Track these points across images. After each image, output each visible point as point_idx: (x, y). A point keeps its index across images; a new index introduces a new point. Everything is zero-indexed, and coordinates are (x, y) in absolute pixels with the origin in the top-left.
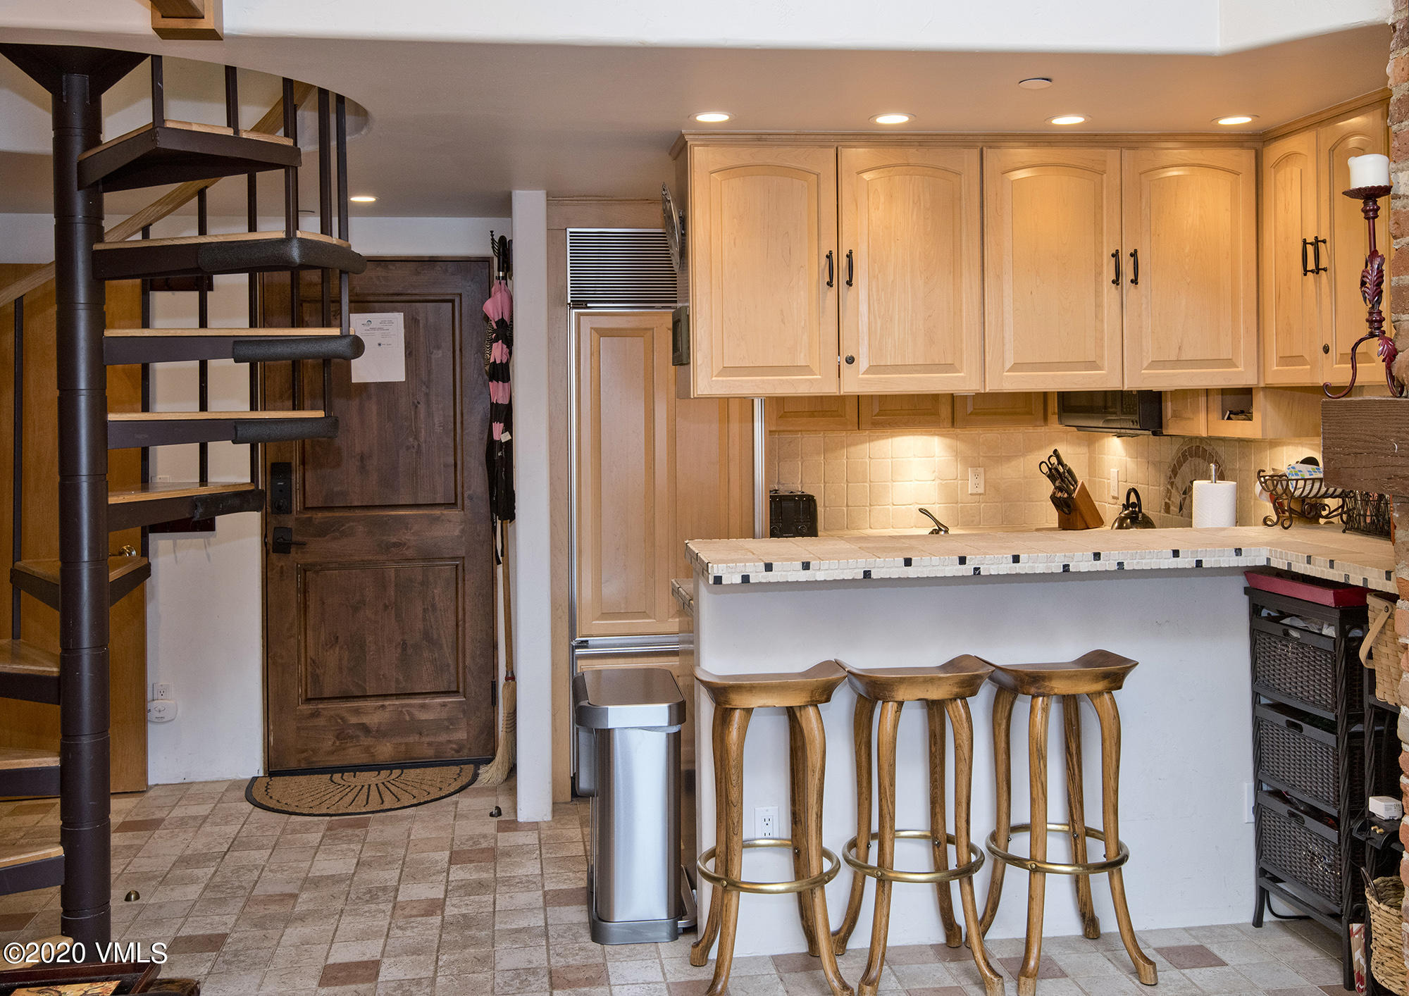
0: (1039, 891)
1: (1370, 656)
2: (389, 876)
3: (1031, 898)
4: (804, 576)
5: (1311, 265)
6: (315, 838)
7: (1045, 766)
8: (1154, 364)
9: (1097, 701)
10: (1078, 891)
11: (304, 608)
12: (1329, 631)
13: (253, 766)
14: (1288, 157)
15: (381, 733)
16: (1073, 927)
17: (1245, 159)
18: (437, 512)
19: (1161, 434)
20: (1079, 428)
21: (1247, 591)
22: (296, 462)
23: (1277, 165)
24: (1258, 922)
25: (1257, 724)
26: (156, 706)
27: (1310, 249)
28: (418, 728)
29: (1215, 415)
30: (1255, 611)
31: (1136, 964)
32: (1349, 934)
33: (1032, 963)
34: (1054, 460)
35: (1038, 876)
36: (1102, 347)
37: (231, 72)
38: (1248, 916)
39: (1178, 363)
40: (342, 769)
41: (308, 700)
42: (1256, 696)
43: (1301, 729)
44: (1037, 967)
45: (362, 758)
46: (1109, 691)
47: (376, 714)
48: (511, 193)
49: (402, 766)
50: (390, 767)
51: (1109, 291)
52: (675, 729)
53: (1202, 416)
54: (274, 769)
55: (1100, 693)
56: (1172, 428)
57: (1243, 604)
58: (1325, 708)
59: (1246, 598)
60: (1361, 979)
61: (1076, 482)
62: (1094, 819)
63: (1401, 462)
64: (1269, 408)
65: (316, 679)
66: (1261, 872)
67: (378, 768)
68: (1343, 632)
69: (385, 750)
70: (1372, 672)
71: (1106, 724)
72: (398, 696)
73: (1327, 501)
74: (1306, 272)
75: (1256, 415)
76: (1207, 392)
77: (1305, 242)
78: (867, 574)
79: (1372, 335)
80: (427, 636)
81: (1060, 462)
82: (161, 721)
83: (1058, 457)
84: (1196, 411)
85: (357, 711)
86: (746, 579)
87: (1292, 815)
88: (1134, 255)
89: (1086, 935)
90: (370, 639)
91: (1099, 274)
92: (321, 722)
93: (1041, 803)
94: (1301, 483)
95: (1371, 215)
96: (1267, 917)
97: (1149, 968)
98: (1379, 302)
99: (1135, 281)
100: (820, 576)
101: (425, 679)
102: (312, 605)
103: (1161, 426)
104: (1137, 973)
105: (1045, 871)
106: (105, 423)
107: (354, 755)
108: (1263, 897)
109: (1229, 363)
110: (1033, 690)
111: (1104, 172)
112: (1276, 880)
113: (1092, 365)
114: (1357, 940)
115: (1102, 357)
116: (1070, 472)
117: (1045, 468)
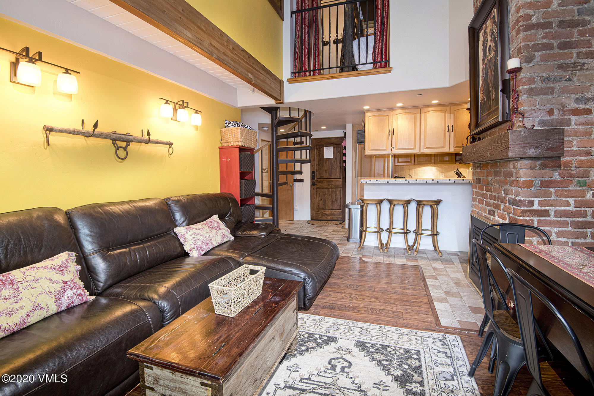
0: (420, 238)
2: (322, 232)
4: (376, 182)
6: (314, 227)
8: (456, 147)
11: (317, 194)
13: (309, 219)
15: (328, 215)
18: (338, 179)
22: (316, 171)
26: (295, 208)
28: (334, 215)
35: (420, 235)
36: (445, 144)
37: (299, 109)
40: (322, 220)
41: (317, 209)
45: (326, 219)
46: (436, 205)
47: (328, 212)
48: (346, 125)
49: (331, 221)
50: (330, 220)
51: (447, 134)
52: (361, 209)
54: (312, 219)
55: (434, 205)
61: (462, 175)
65: (318, 206)
67: (328, 220)
69: (329, 218)
72: (331, 209)
78: (388, 182)
80: (336, 200)
82: (296, 210)
83: (458, 170)
85: (325, 211)
86: (366, 182)
88: (452, 126)
90: (327, 200)
91: (445, 130)
92: (319, 212)
93: (421, 223)
97: (440, 253)
99: (452, 131)
100: (379, 182)
101: (335, 206)
102: (318, 194)
106: (278, 160)
107: (324, 218)
111: (446, 111)
113: (443, 147)
115: (445, 146)
117: (456, 173)
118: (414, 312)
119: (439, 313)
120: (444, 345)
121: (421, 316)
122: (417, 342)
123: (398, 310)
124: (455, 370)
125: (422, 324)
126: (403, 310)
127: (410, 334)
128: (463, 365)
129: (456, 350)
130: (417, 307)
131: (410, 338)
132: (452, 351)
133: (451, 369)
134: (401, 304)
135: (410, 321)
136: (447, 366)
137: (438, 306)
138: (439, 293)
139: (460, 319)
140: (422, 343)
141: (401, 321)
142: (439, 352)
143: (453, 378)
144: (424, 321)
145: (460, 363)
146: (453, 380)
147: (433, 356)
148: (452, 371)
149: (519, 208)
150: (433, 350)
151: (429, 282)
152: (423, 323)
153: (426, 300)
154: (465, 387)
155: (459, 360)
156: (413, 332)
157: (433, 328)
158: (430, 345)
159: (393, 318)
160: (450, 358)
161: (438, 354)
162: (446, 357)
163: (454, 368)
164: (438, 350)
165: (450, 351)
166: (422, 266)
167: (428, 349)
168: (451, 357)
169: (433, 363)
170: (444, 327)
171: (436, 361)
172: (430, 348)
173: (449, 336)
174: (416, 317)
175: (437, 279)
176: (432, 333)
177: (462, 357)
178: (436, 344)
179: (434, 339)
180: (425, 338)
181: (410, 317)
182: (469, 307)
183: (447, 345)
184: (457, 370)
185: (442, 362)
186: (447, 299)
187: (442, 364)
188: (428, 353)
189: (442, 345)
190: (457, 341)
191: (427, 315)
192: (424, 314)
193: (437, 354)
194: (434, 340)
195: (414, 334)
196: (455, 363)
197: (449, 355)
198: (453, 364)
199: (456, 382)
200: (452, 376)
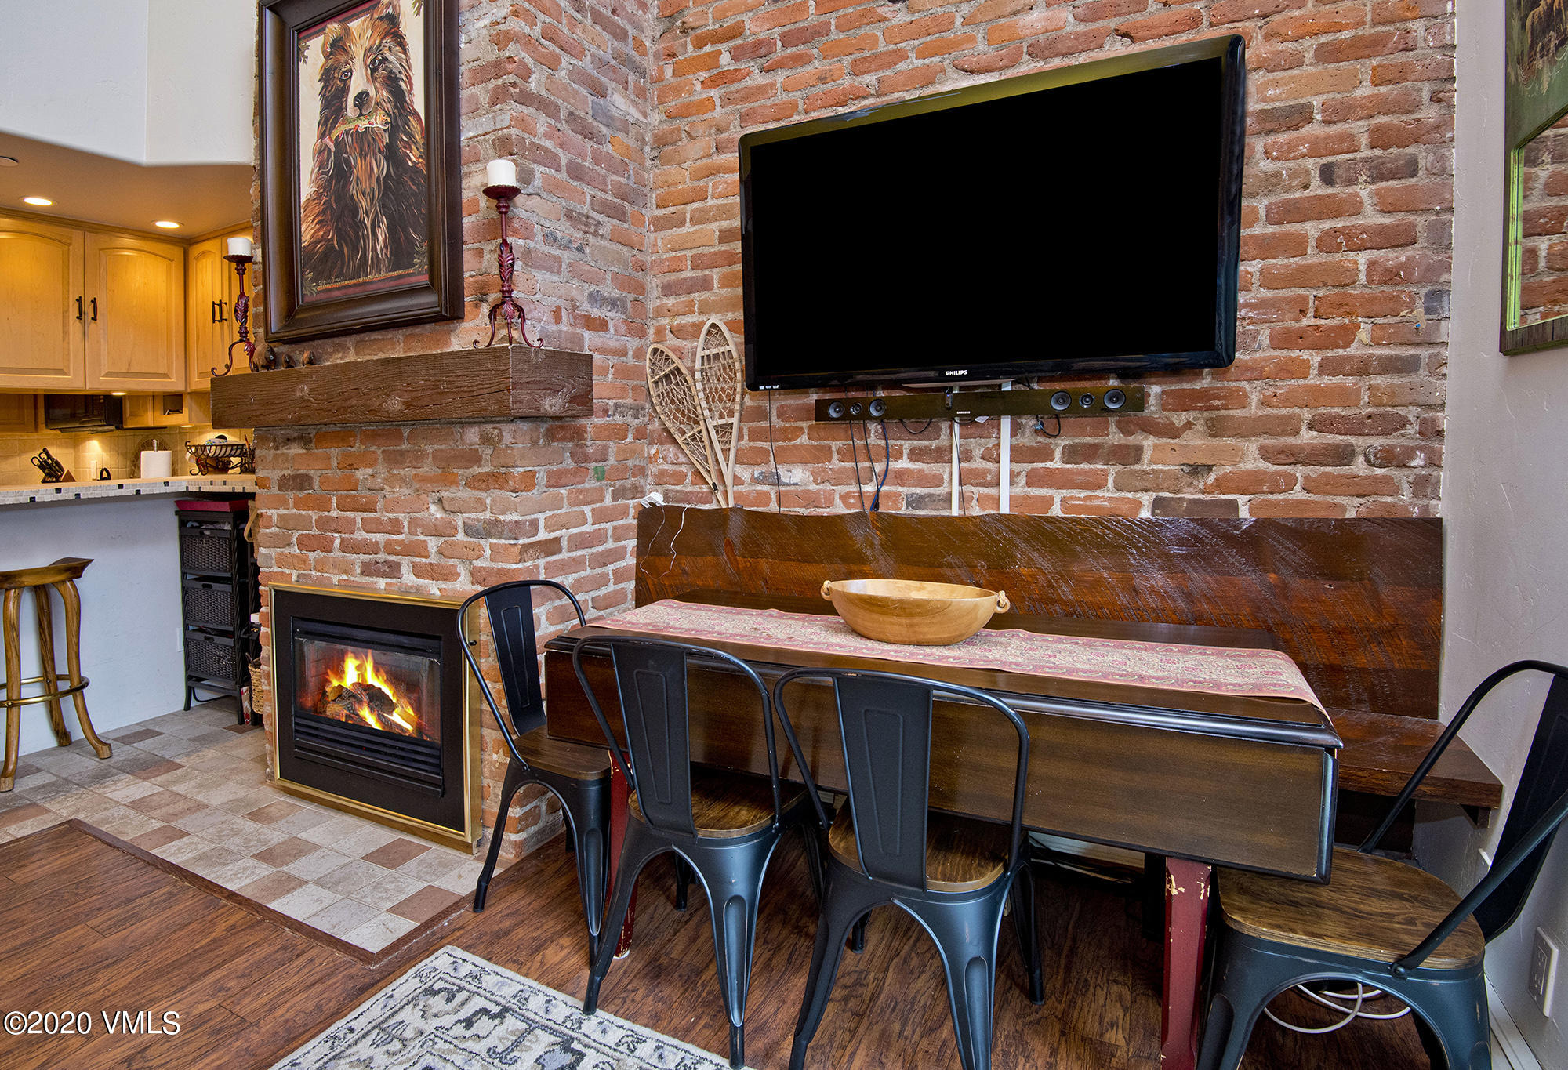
0: (15, 720)
1: (250, 535)
3: (8, 726)
5: (217, 317)
7: (18, 636)
8: (109, 374)
9: (61, 588)
10: (52, 717)
12: (228, 527)
14: (204, 253)
16: (50, 741)
17: (177, 252)
19: (122, 428)
20: (61, 430)
21: (177, 513)
23: (197, 258)
24: (188, 707)
25: (185, 591)
27: (217, 307)
29: (158, 413)
30: (182, 524)
31: (95, 748)
32: (241, 693)
33: (11, 767)
34: (44, 456)
35: (15, 710)
38: (181, 706)
39: (127, 374)
42: (183, 575)
43: (211, 587)
44: (15, 769)
46: (71, 579)
51: (75, 326)
53: (150, 414)
55: (63, 582)
56: (130, 424)
57: (174, 521)
58: (225, 571)
59: (177, 518)
60: (248, 717)
61: (63, 470)
62: (62, 668)
63: (255, 407)
64: (194, 406)
66: (189, 678)
68: (235, 526)
70: (252, 544)
71: (68, 602)
73: (232, 459)
74: (214, 321)
75: (185, 410)
76: (154, 396)
77: (214, 303)
79: (241, 341)
81: (49, 456)
83: (47, 453)
84: (146, 411)
87: (206, 638)
88: (94, 301)
89: (61, 745)
91: (66, 312)
93: (15, 661)
94: (213, 448)
95: (241, 272)
96: (194, 703)
97: (106, 748)
98: (246, 322)
99: (94, 319)
103: (122, 422)
104: (98, 755)
105: (20, 705)
108: (190, 692)
109: (166, 376)
110: (6, 586)
111: (70, 244)
112: (199, 680)
114: (245, 696)
116: (57, 463)
117: (36, 462)
118: (254, 978)
119: (323, 925)
120: (454, 996)
121: (292, 973)
122: (388, 1052)
123: (195, 1012)
124: (554, 1032)
125: (323, 992)
126: (213, 996)
127: (339, 1049)
128: (548, 1002)
129: (489, 981)
130: (241, 953)
131: (353, 1058)
132: (488, 995)
133: (546, 1038)
134: (180, 985)
135: (280, 1012)
136: (529, 1037)
137: (293, 906)
138: (245, 869)
139: (389, 905)
140: (403, 1041)
141: (253, 1036)
142: (469, 1023)
143: (574, 1052)
144: (316, 977)
145: (536, 1003)
146: (581, 1056)
147: (470, 1045)
148: (553, 1039)
149: (513, 542)
150: (451, 1032)
151: (175, 853)
152: (319, 988)
153: (239, 916)
154: (617, 1045)
155: (526, 999)
156: (341, 1035)
157: (364, 976)
158: (429, 1026)
159: (214, 1050)
160: (507, 1014)
161: (474, 1030)
162: (497, 1021)
163: (545, 1028)
164: (459, 1021)
165: (486, 998)
166: (81, 817)
167: (437, 1039)
168: (506, 1009)
169: (496, 1062)
170: (385, 952)
171: (494, 1052)
172: (438, 1033)
173: (432, 965)
174: (279, 986)
175: (183, 834)
176: (388, 990)
177: (522, 987)
178: (434, 1011)
179: (413, 1001)
180: (392, 1021)
181: (264, 1000)
182: (368, 857)
183: (458, 991)
184: (556, 1027)
185: (507, 1039)
186: (290, 877)
187: (516, 1044)
188: (450, 1052)
189: (449, 1000)
190: (464, 960)
191: (298, 956)
192: (291, 960)
193: (468, 1034)
194: (416, 1005)
195: (351, 1037)
196: (531, 1015)
197: (495, 1009)
198: (533, 1021)
199: (590, 1052)
200: (567, 1049)
